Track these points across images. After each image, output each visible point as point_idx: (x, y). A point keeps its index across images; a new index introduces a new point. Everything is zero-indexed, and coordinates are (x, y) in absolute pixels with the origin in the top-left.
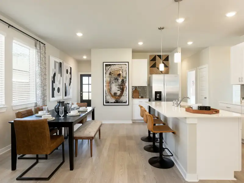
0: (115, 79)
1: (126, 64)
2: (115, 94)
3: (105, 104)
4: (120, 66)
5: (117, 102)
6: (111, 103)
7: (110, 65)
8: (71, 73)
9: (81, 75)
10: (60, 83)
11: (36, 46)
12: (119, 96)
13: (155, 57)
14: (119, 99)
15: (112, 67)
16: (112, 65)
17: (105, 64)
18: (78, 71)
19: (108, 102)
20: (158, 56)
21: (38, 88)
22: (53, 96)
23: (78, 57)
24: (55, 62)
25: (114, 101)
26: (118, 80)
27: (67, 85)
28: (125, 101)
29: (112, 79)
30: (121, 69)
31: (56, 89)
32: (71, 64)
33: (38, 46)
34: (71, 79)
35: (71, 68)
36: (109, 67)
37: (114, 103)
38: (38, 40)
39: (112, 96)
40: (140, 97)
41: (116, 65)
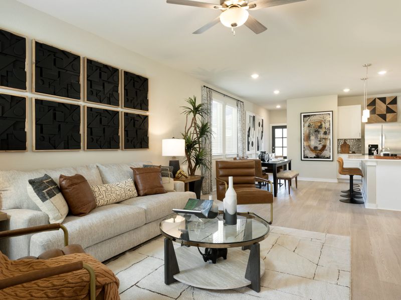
0: (316, 131)
1: (329, 114)
2: (316, 148)
3: (303, 159)
4: (322, 116)
5: (317, 157)
6: (310, 158)
7: (309, 116)
8: (262, 126)
9: (273, 127)
10: (253, 137)
11: (237, 106)
12: (320, 150)
13: (375, 100)
14: (321, 154)
15: (312, 118)
16: (312, 115)
17: (302, 115)
18: (270, 123)
19: (307, 157)
20: (380, 99)
21: (239, 141)
22: (248, 150)
23: (271, 107)
24: (250, 116)
25: (314, 155)
26: (318, 132)
27: (260, 138)
28: (328, 156)
29: (311, 131)
30: (322, 119)
31: (251, 143)
32: (263, 116)
33: (239, 105)
34: (262, 132)
35: (263, 120)
36: (308, 118)
37: (314, 158)
38: (239, 101)
39: (312, 150)
40: (350, 152)
41: (317, 116)
